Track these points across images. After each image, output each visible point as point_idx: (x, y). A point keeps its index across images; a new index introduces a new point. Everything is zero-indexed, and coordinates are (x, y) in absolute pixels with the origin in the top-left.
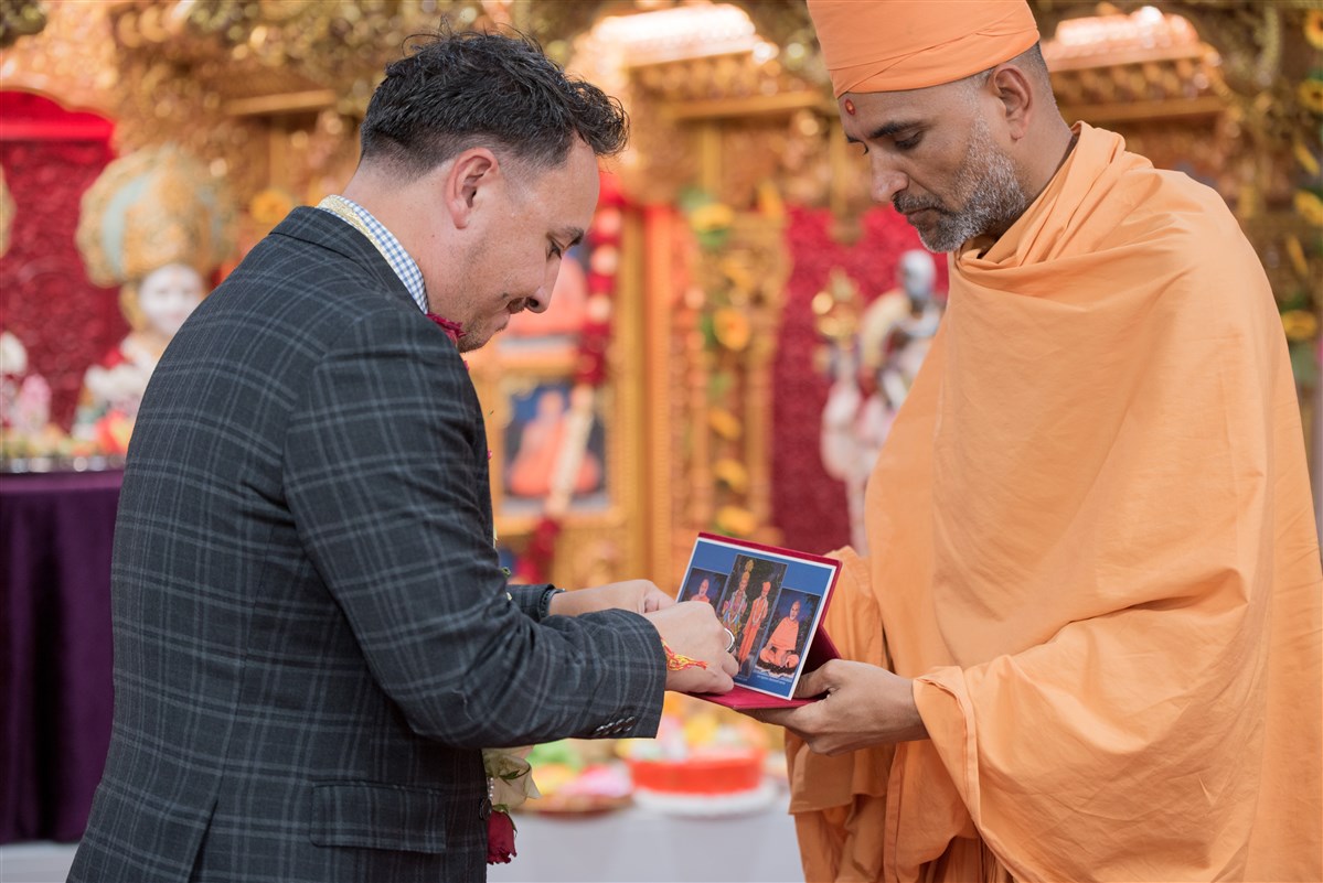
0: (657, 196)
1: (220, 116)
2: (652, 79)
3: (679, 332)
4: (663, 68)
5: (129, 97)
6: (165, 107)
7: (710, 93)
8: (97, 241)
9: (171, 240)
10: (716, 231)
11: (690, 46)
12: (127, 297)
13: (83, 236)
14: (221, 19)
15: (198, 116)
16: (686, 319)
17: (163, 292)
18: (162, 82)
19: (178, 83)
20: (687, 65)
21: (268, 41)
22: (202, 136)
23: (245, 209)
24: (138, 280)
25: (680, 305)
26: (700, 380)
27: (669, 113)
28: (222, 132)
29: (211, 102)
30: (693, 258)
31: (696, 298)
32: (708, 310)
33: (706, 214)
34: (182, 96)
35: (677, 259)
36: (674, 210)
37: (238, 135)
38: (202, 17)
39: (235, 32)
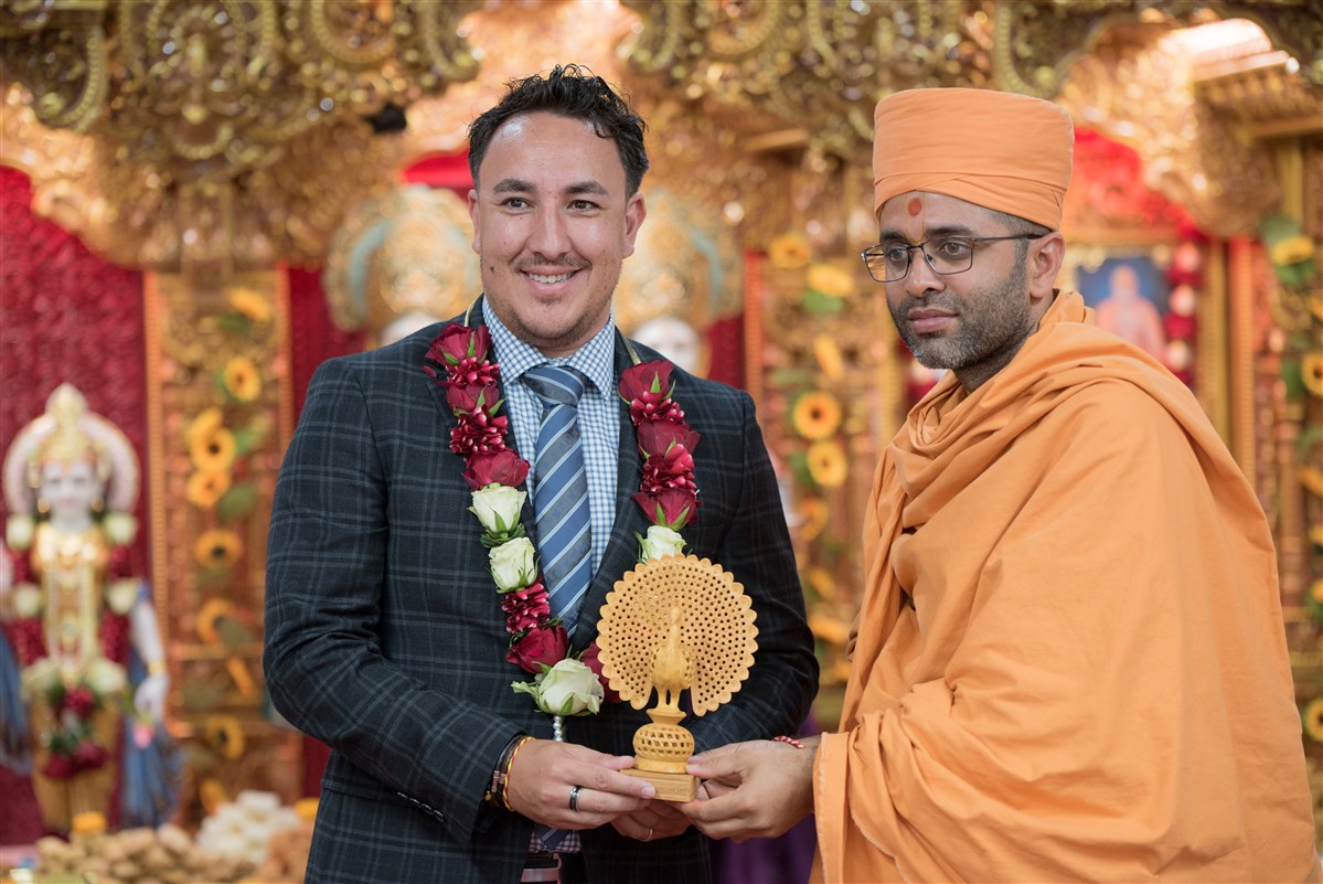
0: (1234, 227)
1: (737, 153)
2: (1217, 96)
3: (1265, 379)
4: (1223, 83)
6: (677, 146)
7: (1278, 115)
9: (662, 290)
10: (1297, 264)
11: (1243, 57)
14: (664, 58)
15: (714, 155)
16: (1273, 365)
18: (673, 120)
19: (689, 122)
20: (1241, 79)
21: (724, 79)
22: (718, 176)
23: (761, 254)
25: (1264, 351)
26: (1288, 433)
27: (1245, 136)
28: (741, 170)
29: (727, 139)
30: (1274, 296)
31: (1277, 341)
32: (1292, 354)
33: (1287, 246)
34: (695, 133)
35: (1259, 297)
36: (1257, 243)
37: (758, 173)
38: (643, 56)
39: (679, 72)
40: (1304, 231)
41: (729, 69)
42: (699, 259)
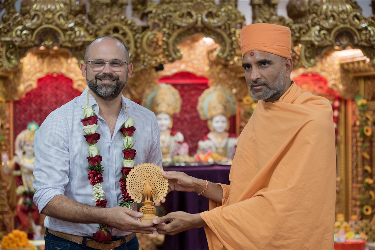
0: (348, 97)
1: (235, 77)
2: (346, 67)
3: (354, 132)
4: (348, 64)
5: (212, 73)
6: (221, 76)
7: (360, 71)
8: (202, 109)
9: (219, 108)
10: (363, 105)
11: (353, 58)
12: (209, 123)
13: (199, 108)
14: (225, 55)
15: (230, 78)
16: (356, 128)
17: (217, 122)
18: (220, 69)
19: (224, 70)
20: (353, 63)
21: (238, 60)
22: (231, 83)
23: (240, 101)
24: (211, 119)
25: (355, 125)
26: (360, 144)
27: (351, 76)
28: (236, 81)
29: (233, 74)
30: (357, 113)
31: (358, 123)
32: (361, 126)
33: (361, 101)
34: (226, 73)
35: (354, 113)
36: (353, 100)
37: (240, 82)
38: (221, 54)
39: (229, 58)
40: (364, 98)
41: (240, 58)
42: (228, 102)
